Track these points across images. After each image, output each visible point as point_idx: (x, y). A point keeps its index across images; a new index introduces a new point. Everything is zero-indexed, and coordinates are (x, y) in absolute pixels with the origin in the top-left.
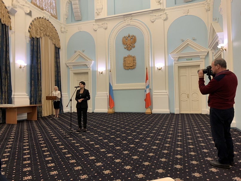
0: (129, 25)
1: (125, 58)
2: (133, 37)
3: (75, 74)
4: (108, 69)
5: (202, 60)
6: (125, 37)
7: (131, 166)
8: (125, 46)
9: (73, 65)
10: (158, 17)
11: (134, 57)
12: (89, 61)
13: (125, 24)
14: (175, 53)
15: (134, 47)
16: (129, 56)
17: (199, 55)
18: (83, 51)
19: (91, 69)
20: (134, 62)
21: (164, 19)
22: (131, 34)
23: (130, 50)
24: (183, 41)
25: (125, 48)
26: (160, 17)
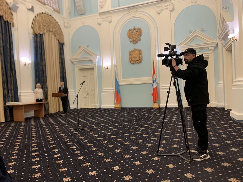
0: (134, 17)
1: (131, 52)
2: (139, 30)
3: (80, 69)
4: (113, 63)
5: (211, 52)
6: (130, 30)
7: (141, 162)
8: (131, 40)
9: (78, 61)
10: (164, 8)
11: (140, 51)
12: (94, 56)
13: (130, 17)
14: (183, 45)
15: (140, 40)
16: (135, 50)
17: (208, 46)
18: (88, 46)
19: (96, 64)
20: (140, 56)
21: (170, 10)
22: (137, 27)
23: (136, 43)
24: (191, 32)
25: (131, 42)
26: (167, 7)
